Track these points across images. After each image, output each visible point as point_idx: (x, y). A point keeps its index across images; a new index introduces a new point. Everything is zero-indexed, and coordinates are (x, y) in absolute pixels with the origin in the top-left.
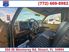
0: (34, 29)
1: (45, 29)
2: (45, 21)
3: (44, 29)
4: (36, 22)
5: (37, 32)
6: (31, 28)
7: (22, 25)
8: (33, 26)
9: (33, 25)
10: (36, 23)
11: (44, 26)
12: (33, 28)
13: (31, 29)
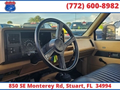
0: (58, 55)
1: (104, 59)
2: (106, 29)
3: (101, 60)
4: (65, 31)
5: (67, 67)
6: (45, 53)
7: (12, 42)
8: (55, 47)
9: (52, 43)
10: (66, 35)
11: (101, 49)
12: (55, 54)
13: (47, 57)
